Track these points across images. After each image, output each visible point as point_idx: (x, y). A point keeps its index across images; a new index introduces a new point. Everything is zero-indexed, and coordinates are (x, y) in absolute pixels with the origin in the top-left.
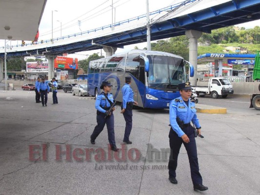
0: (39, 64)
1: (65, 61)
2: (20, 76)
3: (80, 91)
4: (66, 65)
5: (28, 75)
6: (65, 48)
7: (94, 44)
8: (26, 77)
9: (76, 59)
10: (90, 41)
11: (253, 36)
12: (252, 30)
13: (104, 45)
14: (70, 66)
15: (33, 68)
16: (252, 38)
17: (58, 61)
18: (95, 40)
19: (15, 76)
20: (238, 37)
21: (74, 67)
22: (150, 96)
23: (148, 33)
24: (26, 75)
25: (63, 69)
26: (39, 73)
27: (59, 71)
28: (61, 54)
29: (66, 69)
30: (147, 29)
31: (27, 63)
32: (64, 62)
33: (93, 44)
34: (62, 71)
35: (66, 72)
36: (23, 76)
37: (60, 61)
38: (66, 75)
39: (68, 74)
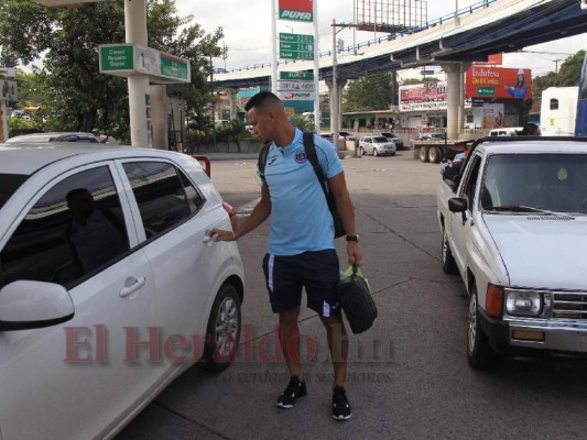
0: (428, 91)
1: (495, 78)
2: (384, 120)
4: (498, 87)
5: (403, 117)
8: (397, 122)
14: (509, 91)
15: (414, 100)
17: (478, 78)
19: (373, 120)
21: (519, 93)
24: (398, 118)
25: (488, 100)
26: (429, 114)
27: (480, 105)
29: (499, 101)
31: (400, 88)
32: (493, 82)
34: (487, 106)
35: (499, 108)
36: (391, 121)
37: (483, 77)
38: (497, 115)
39: (503, 113)
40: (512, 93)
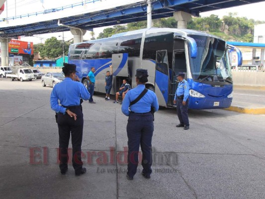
1: (19, 45)
3: (54, 81)
4: (20, 49)
6: (23, 30)
7: (61, 25)
9: (32, 43)
10: (55, 21)
11: (210, 24)
12: (208, 18)
13: (73, 26)
14: (25, 51)
16: (208, 26)
17: (11, 44)
18: (63, 20)
20: (195, 24)
21: (28, 52)
22: (195, 92)
23: (149, 9)
25: (16, 54)
27: (12, 56)
28: (17, 36)
29: (20, 55)
30: (147, 5)
32: (17, 46)
33: (59, 24)
34: (15, 57)
35: (20, 58)
37: (13, 44)
38: (20, 61)
39: (22, 60)
40: (26, 52)
